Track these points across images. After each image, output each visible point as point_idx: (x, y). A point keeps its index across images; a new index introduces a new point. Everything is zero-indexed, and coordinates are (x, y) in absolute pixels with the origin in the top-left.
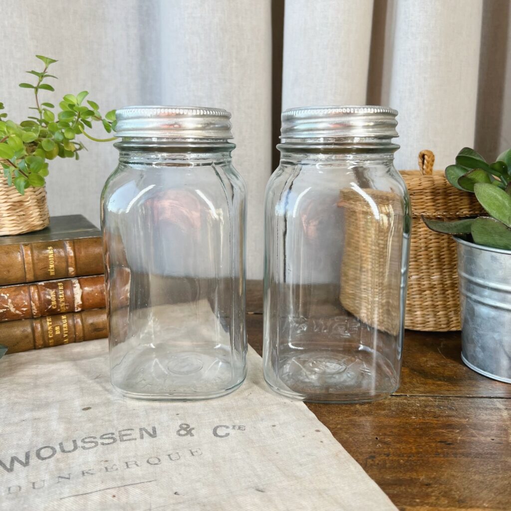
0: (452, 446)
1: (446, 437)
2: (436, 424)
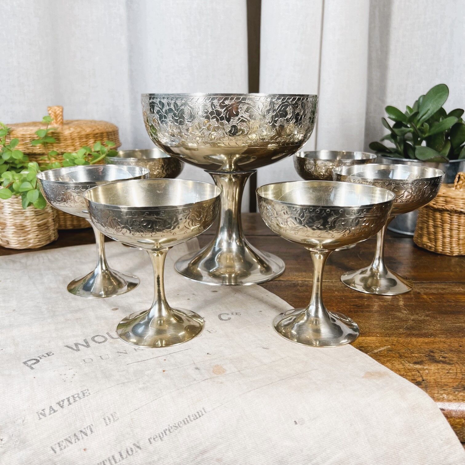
0: (360, 307)
1: (357, 303)
2: (352, 296)
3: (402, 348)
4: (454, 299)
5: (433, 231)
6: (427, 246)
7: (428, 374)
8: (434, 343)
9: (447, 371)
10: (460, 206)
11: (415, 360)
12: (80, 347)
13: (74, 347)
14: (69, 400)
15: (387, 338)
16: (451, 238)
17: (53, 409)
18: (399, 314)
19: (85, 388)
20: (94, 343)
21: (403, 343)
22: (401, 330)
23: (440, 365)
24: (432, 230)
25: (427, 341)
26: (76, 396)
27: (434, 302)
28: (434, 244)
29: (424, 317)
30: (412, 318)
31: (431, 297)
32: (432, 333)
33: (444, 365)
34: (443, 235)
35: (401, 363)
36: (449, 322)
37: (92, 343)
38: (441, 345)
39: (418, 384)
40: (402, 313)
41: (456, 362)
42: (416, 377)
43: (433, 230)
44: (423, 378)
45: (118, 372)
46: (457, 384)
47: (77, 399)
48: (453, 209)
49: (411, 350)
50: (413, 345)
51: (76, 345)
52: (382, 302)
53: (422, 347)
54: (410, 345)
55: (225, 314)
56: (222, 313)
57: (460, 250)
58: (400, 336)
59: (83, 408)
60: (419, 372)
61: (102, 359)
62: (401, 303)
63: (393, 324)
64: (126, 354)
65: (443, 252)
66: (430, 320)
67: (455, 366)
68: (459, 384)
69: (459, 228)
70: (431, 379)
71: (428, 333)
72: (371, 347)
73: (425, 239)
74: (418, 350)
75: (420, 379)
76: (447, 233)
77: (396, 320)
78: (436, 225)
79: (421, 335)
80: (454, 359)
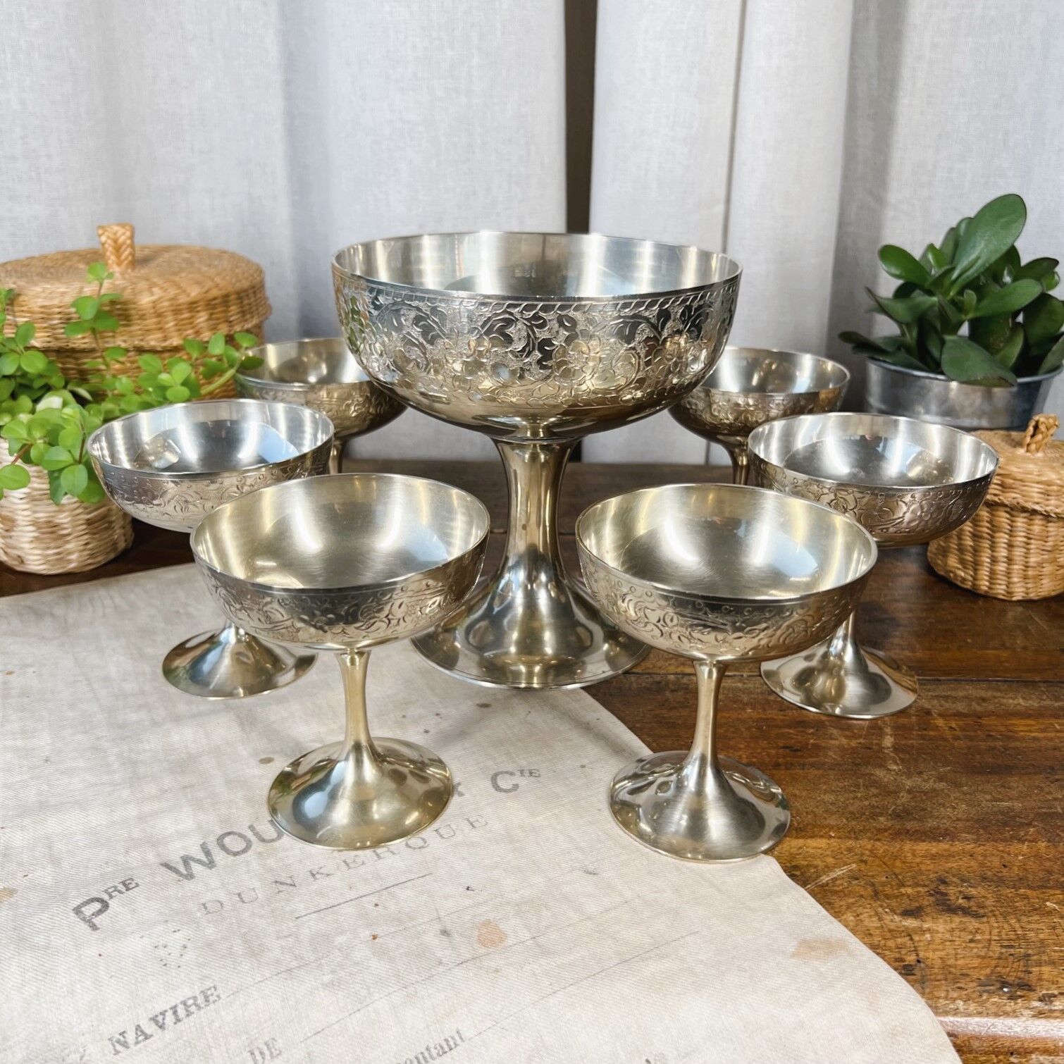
0: (799, 753)
1: (793, 741)
2: (783, 721)
3: (880, 869)
4: (1003, 729)
5: (971, 546)
6: (956, 575)
7: (930, 943)
8: (950, 856)
9: (971, 937)
10: (1032, 497)
11: (906, 904)
12: (196, 868)
13: (182, 869)
14: (175, 1013)
15: (851, 843)
16: (1009, 564)
17: (142, 1031)
18: (880, 773)
19: (209, 984)
20: (223, 854)
21: (885, 857)
22: (882, 819)
23: (957, 919)
24: (969, 542)
25: (934, 851)
26: (190, 1002)
27: (958, 738)
28: (972, 573)
29: (935, 782)
30: (909, 783)
31: (954, 725)
32: (947, 829)
33: (964, 919)
34: (992, 556)
35: (877, 914)
36: (988, 797)
37: (219, 856)
38: (965, 863)
39: (906, 971)
40: (888, 770)
41: (992, 911)
42: (903, 952)
43: (972, 544)
44: (918, 955)
45: (278, 938)
46: (988, 971)
47: (193, 1009)
48: (1018, 503)
49: (900, 877)
50: (904, 863)
51: (186, 860)
52: (846, 737)
53: (923, 867)
54: (898, 863)
55: (507, 773)
56: (500, 770)
57: (1028, 589)
58: (879, 837)
59: (206, 1029)
60: (912, 939)
61: (243, 902)
62: (888, 741)
63: (866, 803)
64: (292, 888)
65: (991, 591)
66: (946, 791)
67: (988, 922)
68: (992, 972)
69: (1028, 544)
70: (933, 956)
71: (938, 828)
72: (816, 867)
73: (953, 561)
74: (913, 878)
75: (911, 959)
76: (1002, 553)
77: (874, 791)
78: (977, 533)
79: (925, 833)
80: (988, 903)
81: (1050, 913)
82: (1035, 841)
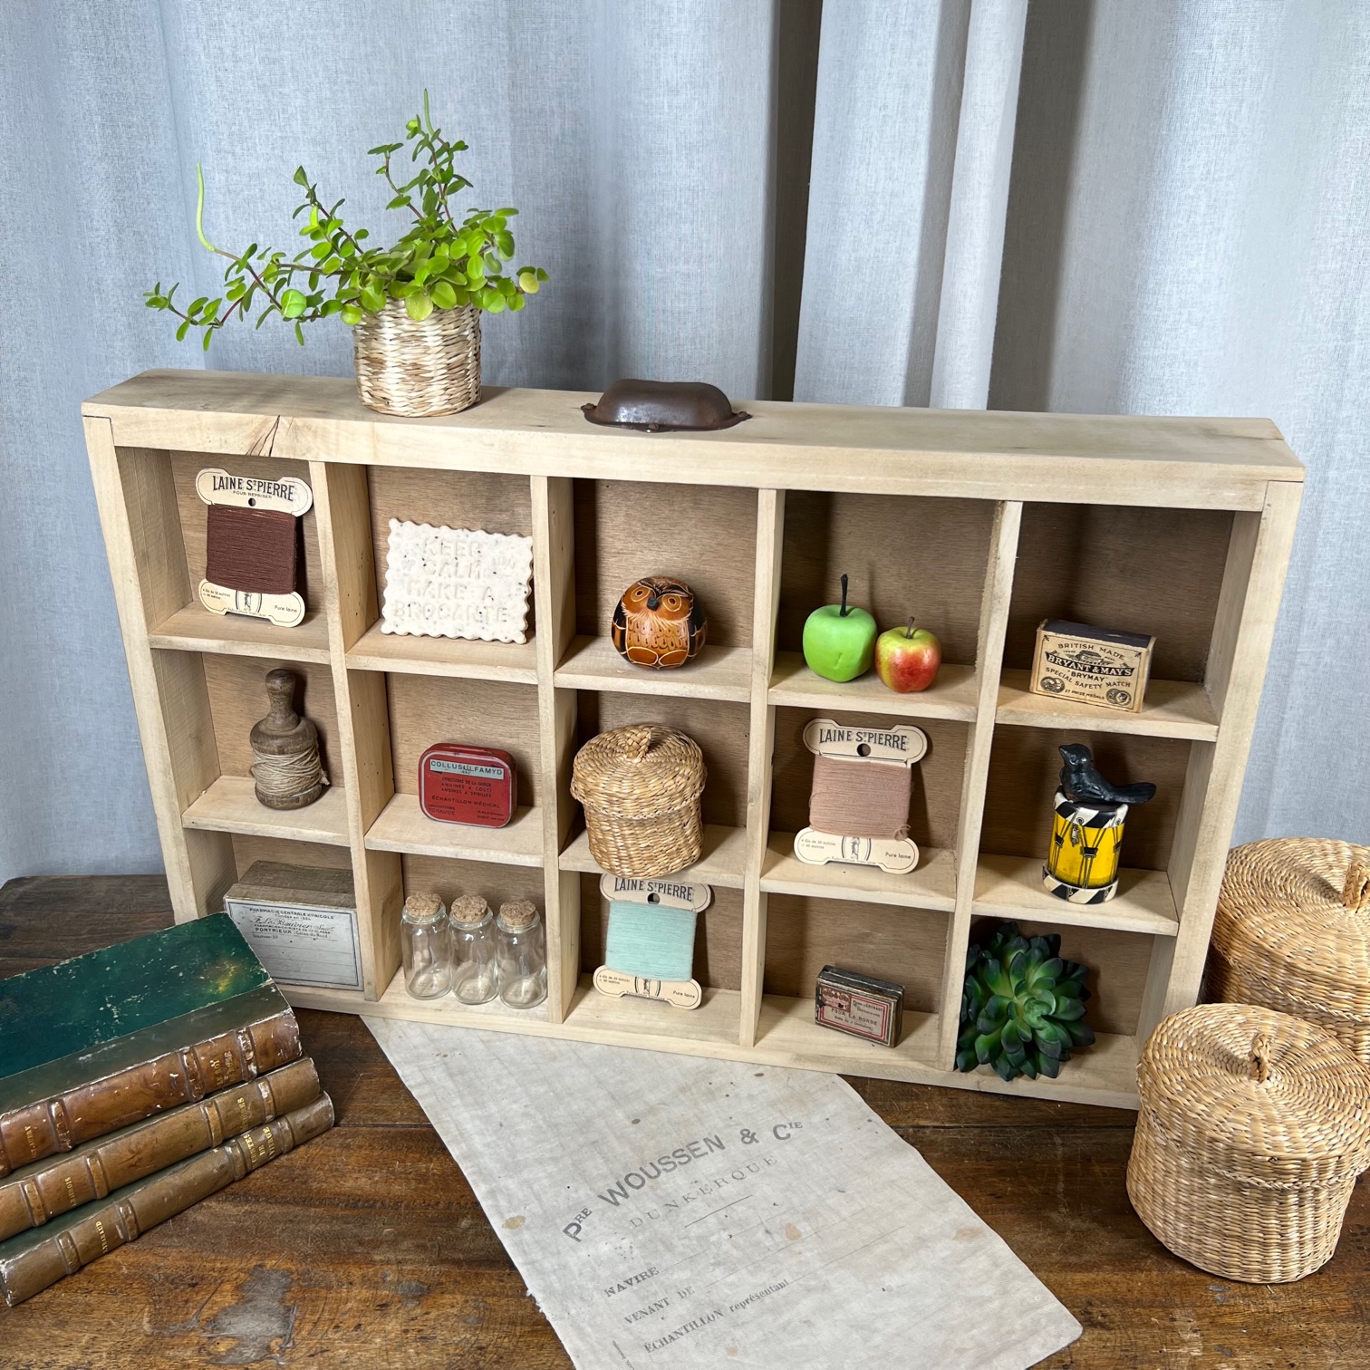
8: (1096, 1283)
9: (1104, 1344)
18: (1054, 1215)
22: (1054, 1254)
23: (1096, 1332)
25: (1086, 1279)
29: (1089, 1223)
30: (1072, 1224)
32: (1095, 1262)
33: (1101, 1331)
38: (1105, 1289)
40: (1060, 1213)
41: (1118, 1325)
44: (1071, 1358)
46: (1112, 1368)
50: (1067, 1290)
53: (1078, 1292)
54: (1063, 1290)
58: (1052, 1269)
62: (1061, 1187)
63: (1044, 1242)
66: (1096, 1230)
67: (1115, 1333)
70: (1081, 1358)
71: (1090, 1261)
74: (1072, 1301)
75: (1068, 1360)
77: (1049, 1231)
79: (1081, 1266)
80: (1116, 1319)
81: (1153, 1326)
82: (1150, 1270)
